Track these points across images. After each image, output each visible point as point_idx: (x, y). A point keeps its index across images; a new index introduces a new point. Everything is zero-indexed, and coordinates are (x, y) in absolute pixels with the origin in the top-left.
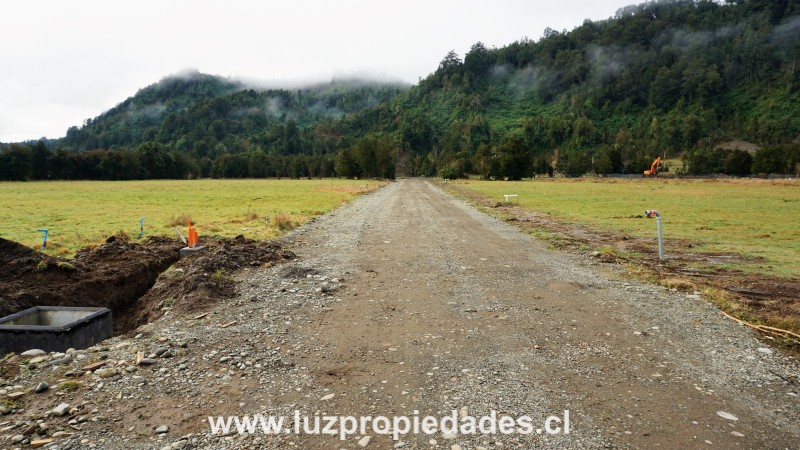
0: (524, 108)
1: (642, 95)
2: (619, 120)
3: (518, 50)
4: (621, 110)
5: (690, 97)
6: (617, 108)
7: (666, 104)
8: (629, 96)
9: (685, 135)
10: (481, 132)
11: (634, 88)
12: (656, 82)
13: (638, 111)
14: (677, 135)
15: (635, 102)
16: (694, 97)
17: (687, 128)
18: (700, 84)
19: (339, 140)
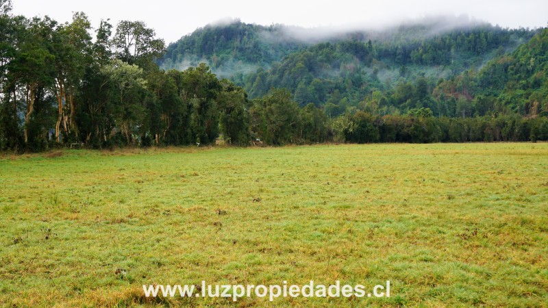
19: (475, 100)
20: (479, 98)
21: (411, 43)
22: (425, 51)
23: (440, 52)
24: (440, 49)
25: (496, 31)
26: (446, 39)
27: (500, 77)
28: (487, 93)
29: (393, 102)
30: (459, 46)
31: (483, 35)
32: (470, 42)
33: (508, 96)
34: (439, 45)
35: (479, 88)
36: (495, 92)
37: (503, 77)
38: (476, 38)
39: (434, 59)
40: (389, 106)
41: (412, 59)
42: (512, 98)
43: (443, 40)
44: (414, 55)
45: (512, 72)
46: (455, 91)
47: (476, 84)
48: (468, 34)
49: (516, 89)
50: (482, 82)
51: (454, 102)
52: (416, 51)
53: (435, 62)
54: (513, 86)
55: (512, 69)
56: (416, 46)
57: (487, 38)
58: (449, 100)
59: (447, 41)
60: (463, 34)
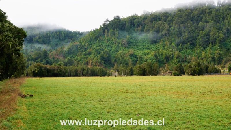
0: (143, 46)
1: (194, 41)
2: (187, 52)
3: (134, 20)
4: (186, 48)
5: (213, 43)
6: (185, 47)
7: (205, 46)
8: (188, 42)
9: (216, 58)
10: (133, 56)
11: (191, 39)
12: (199, 37)
13: (193, 48)
14: (213, 58)
15: (191, 44)
16: (215, 43)
17: (217, 56)
18: (217, 39)
19: (67, 59)
20: (68, 59)
21: (33, 34)
22: (39, 38)
23: (45, 39)
24: (45, 38)
25: (68, 32)
26: (48, 33)
27: (75, 50)
28: (70, 57)
29: (32, 60)
30: (53, 37)
31: (63, 33)
32: (58, 35)
33: (79, 58)
34: (45, 36)
35: (67, 54)
36: (73, 56)
37: (76, 50)
38: (60, 34)
39: (43, 41)
40: (31, 61)
41: (34, 41)
42: (81, 59)
43: (47, 34)
44: (34, 39)
45: (79, 48)
46: (58, 55)
47: (66, 53)
48: (57, 32)
49: (82, 55)
50: (68, 52)
51: (58, 60)
52: (35, 38)
53: (44, 43)
54: (81, 54)
55: (79, 47)
56: (35, 36)
57: (64, 34)
58: (56, 59)
59: (48, 34)
60: (55, 32)
